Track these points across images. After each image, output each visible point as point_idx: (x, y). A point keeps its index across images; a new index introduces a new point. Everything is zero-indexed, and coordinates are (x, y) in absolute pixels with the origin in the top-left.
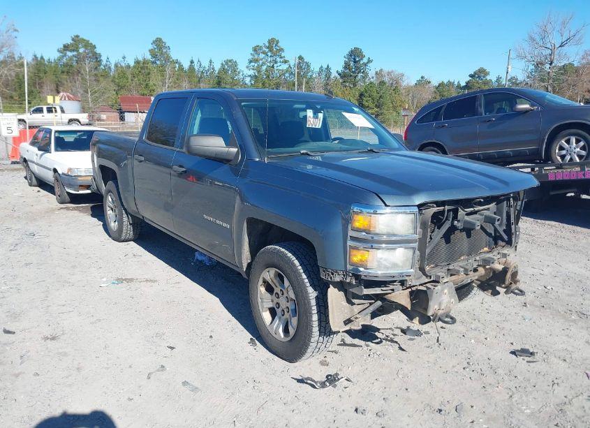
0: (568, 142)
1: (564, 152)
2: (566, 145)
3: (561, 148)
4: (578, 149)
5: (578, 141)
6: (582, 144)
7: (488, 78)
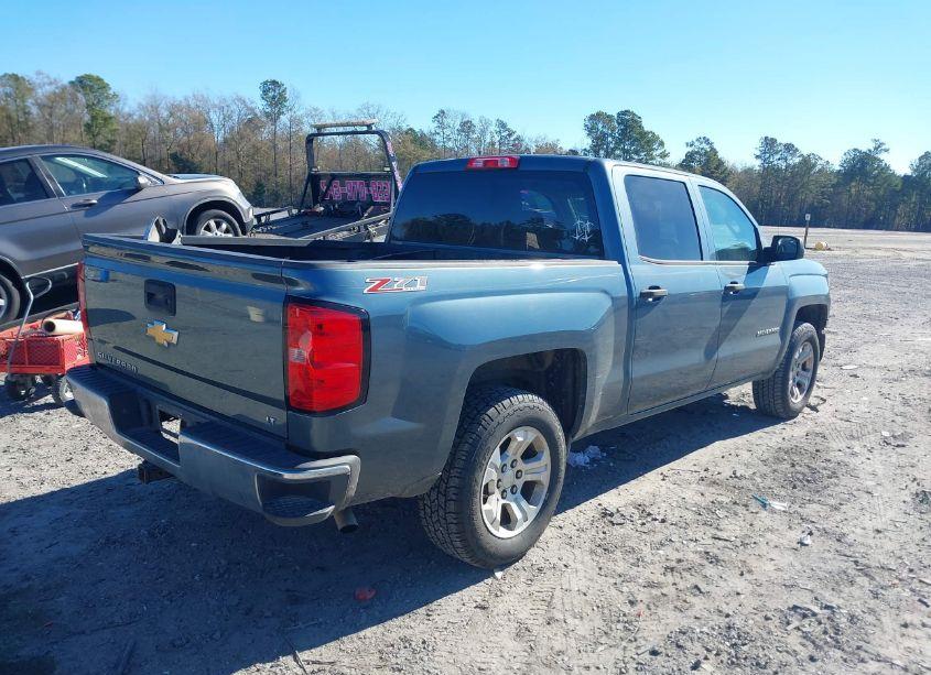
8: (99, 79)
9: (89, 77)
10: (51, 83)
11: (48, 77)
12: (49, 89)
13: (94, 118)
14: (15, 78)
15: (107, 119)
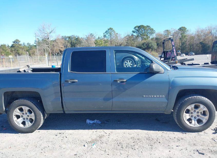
0: (127, 62)
1: (127, 65)
2: (127, 63)
3: (126, 64)
4: (130, 64)
5: (130, 61)
6: (131, 62)
7: (20, 43)
8: (184, 27)
9: (182, 27)
10: (174, 30)
11: (174, 29)
12: (173, 32)
13: (182, 36)
14: (167, 30)
15: (185, 36)
